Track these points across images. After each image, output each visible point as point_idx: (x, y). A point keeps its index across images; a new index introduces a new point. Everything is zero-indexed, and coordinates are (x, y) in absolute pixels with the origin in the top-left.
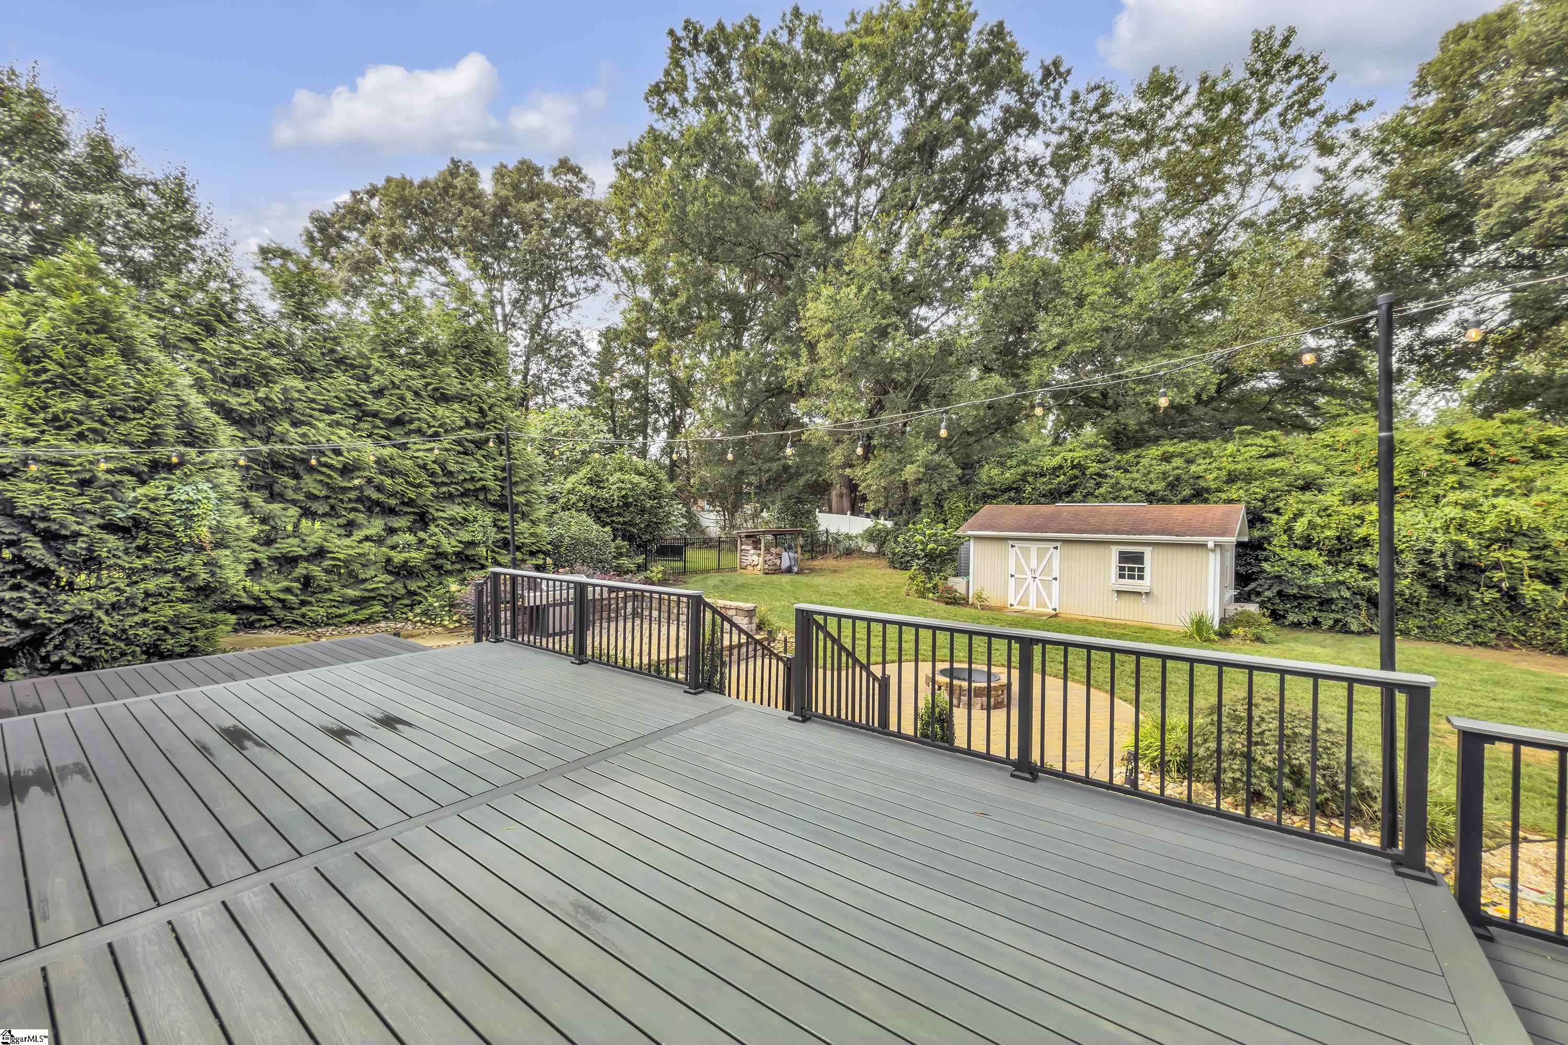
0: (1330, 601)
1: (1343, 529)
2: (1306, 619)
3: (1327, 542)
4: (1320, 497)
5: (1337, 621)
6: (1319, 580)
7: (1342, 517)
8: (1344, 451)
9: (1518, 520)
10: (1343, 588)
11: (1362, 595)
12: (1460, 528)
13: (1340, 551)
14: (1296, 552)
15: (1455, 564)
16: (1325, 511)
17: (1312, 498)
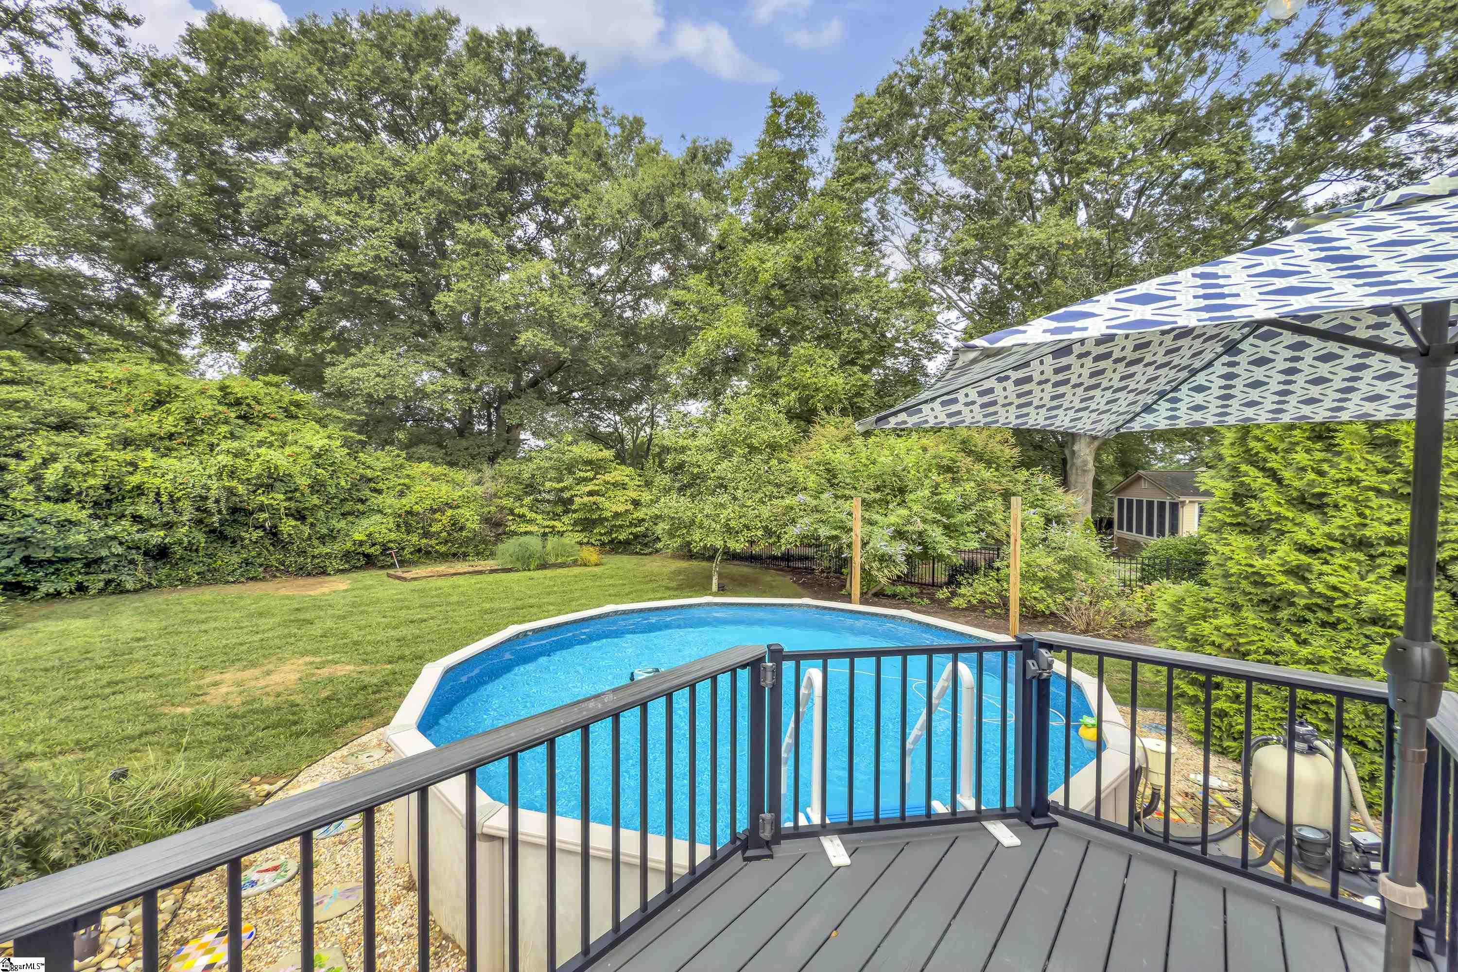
0: (100, 560)
1: (112, 477)
2: (64, 586)
3: (91, 492)
4: (82, 439)
5: (108, 582)
6: (82, 538)
7: (110, 463)
8: (114, 390)
9: (276, 468)
10: (115, 543)
11: (138, 548)
12: (232, 474)
13: (110, 502)
14: (46, 507)
15: (228, 509)
16: (87, 455)
17: (69, 440)
